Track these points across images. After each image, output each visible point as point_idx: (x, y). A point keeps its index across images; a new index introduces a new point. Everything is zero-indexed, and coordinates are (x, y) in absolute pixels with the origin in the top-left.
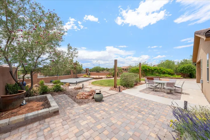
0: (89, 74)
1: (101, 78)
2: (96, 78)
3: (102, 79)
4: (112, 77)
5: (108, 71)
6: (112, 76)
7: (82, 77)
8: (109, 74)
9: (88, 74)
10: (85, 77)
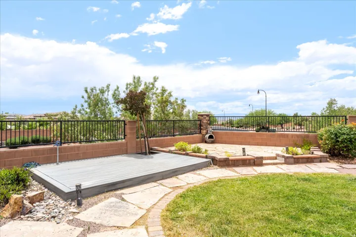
0: (211, 137)
1: (257, 162)
2: (226, 163)
3: (261, 165)
4: (321, 160)
5: (300, 125)
6: (319, 153)
7: (170, 152)
8: (305, 142)
9: (207, 136)
10: (183, 152)
